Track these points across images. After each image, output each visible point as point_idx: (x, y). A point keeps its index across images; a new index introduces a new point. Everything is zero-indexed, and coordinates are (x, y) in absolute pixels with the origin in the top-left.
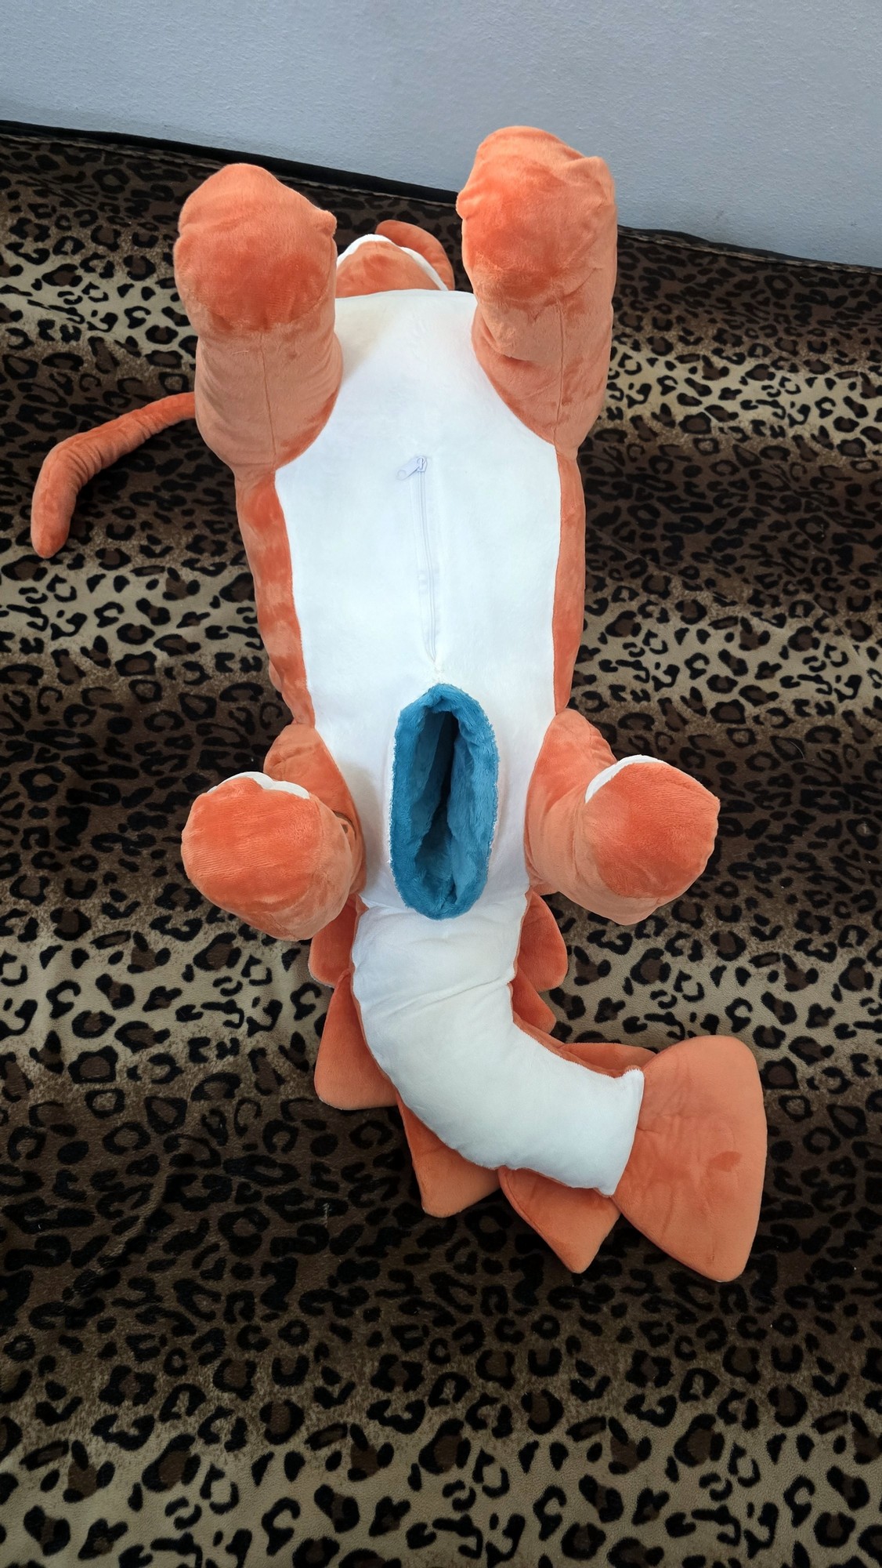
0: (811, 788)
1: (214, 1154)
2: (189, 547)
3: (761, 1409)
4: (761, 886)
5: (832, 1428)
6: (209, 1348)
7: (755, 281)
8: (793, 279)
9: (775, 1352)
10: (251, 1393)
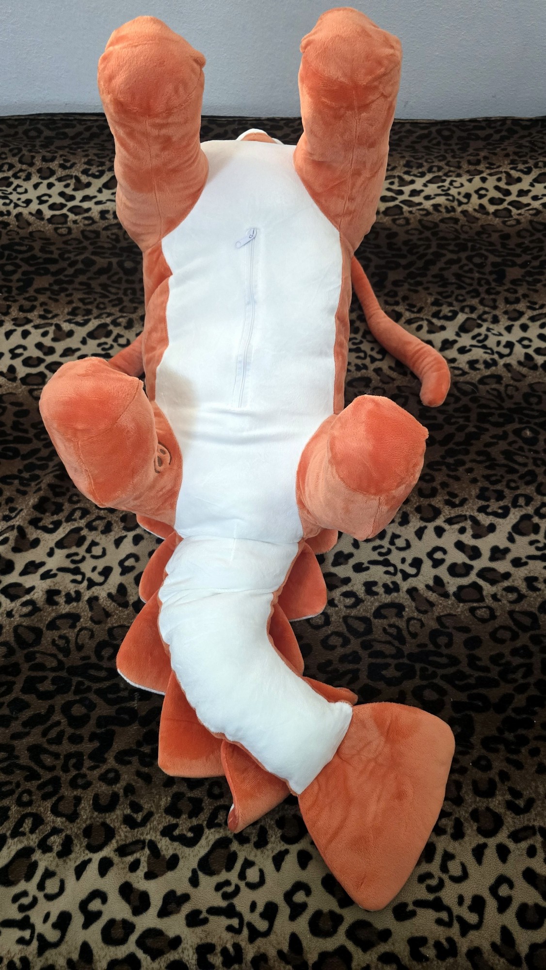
0: (484, 411)
1: (60, 662)
2: (69, 314)
3: (466, 824)
4: (452, 473)
5: (525, 839)
6: (49, 789)
7: (430, 133)
8: (455, 129)
9: (475, 783)
10: (77, 818)
